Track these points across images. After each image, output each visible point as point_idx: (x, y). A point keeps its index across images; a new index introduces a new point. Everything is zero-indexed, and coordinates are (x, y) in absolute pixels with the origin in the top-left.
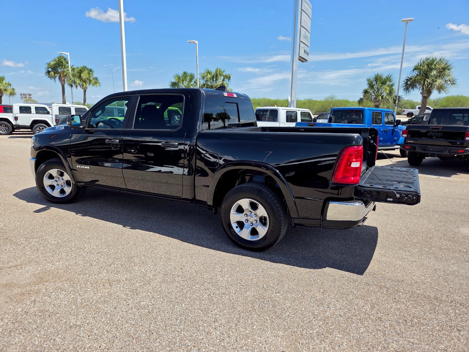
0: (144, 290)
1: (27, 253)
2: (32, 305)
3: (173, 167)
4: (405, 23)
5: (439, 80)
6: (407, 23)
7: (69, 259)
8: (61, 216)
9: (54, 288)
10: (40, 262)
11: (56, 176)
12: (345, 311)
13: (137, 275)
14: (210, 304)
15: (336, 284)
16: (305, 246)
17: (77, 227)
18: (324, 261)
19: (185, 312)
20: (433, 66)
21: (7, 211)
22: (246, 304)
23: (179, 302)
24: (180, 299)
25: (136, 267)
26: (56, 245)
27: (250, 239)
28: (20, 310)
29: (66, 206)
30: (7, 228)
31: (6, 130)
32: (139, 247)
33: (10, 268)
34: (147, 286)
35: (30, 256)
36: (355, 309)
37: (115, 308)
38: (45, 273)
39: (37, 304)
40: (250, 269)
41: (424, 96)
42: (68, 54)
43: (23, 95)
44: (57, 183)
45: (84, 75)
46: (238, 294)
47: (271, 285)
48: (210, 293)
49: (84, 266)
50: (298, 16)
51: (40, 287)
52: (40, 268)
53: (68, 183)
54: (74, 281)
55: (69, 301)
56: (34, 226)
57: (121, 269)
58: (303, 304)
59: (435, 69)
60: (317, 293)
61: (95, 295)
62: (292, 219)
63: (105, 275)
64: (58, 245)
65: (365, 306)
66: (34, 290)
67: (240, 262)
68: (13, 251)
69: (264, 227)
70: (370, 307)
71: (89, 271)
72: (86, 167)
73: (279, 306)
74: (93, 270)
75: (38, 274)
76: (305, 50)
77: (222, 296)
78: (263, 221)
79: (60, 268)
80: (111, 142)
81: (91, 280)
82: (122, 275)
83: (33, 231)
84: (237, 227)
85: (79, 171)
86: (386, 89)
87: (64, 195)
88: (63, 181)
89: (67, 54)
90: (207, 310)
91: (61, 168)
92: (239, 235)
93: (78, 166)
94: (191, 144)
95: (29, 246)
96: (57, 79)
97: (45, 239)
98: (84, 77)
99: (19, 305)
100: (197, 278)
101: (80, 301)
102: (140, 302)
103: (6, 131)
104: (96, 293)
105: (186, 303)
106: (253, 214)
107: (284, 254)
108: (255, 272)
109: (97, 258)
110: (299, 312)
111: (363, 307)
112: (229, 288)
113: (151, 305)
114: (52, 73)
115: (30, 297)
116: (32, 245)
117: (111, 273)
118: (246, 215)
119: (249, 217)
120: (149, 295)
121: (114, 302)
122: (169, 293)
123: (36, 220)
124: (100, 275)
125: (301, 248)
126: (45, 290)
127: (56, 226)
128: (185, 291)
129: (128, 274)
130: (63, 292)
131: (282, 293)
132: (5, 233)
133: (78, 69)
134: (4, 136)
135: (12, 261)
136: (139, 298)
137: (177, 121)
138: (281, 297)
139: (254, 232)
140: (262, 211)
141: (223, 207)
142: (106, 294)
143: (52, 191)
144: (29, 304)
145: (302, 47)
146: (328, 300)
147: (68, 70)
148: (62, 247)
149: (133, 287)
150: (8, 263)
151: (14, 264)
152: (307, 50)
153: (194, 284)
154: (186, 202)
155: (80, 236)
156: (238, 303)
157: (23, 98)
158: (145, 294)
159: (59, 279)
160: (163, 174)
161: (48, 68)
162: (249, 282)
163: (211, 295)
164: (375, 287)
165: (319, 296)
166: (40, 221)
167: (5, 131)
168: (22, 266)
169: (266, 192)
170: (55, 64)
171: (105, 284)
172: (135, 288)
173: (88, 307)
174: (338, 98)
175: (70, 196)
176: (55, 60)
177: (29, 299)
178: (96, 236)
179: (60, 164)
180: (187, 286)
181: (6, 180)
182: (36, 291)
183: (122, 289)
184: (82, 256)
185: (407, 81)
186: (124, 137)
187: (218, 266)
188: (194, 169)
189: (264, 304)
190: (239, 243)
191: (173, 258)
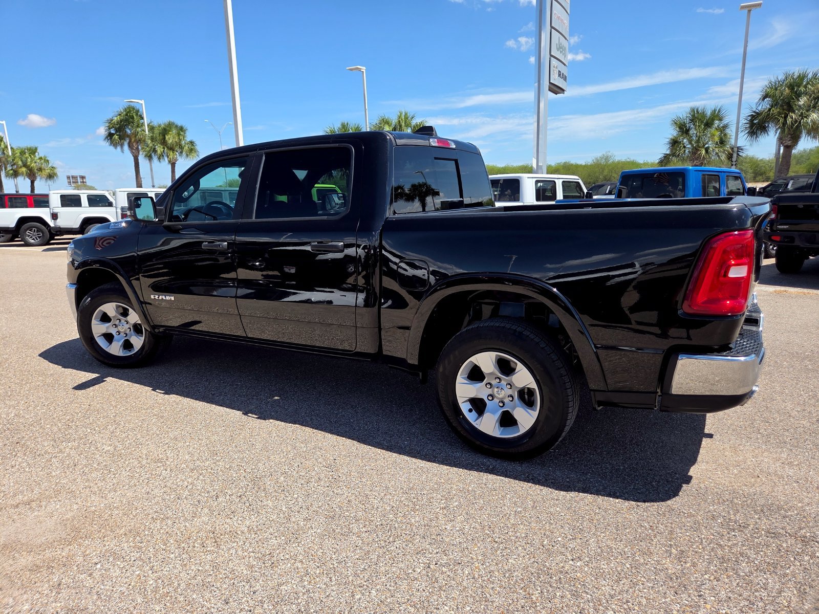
0: (287, 556)
1: (54, 474)
2: (53, 594)
3: (333, 292)
4: (746, 11)
5: (813, 114)
6: (749, 11)
7: (135, 485)
8: (125, 393)
9: (100, 553)
10: (78, 492)
11: (114, 317)
12: (742, 605)
13: (271, 519)
14: (430, 590)
15: (703, 536)
16: (613, 447)
17: (154, 415)
18: (663, 479)
19: (377, 610)
20: (802, 89)
21: (24, 386)
22: (511, 588)
23: (364, 585)
24: (366, 578)
25: (269, 502)
26: (111, 454)
27: (500, 435)
28: (26, 607)
29: (134, 372)
30: (21, 421)
31: (39, 237)
32: (273, 454)
33: (17, 506)
34: (294, 545)
35: (58, 480)
36: (762, 599)
37: (225, 600)
38: (85, 517)
39: (64, 593)
40: (507, 502)
41: (786, 144)
42: (142, 102)
43: (71, 178)
44: (116, 330)
45: (170, 139)
46: (491, 563)
47: (560, 539)
48: (428, 562)
49: (164, 499)
50: (545, 9)
51: (72, 550)
52: (75, 507)
53: (137, 329)
54: (141, 535)
55: (130, 585)
56: (72, 414)
57: (239, 506)
58: (641, 587)
59: (806, 94)
60: (666, 558)
61: (184, 569)
62: (592, 393)
63: (206, 519)
64: (116, 453)
65: (784, 591)
66: (61, 557)
67: (483, 486)
68: (27, 469)
69: (529, 411)
70: (795, 592)
71: (174, 512)
72: (168, 298)
73: (587, 593)
74: (181, 509)
75: (70, 520)
76: (559, 71)
77: (456, 568)
78: (526, 396)
79: (115, 505)
80: (212, 247)
81: (177, 533)
82: (240, 519)
83: (70, 425)
84: (470, 411)
85: (154, 305)
86: (714, 135)
87: (130, 351)
88: (128, 326)
89: (141, 104)
90: (426, 604)
91: (122, 301)
92: (476, 426)
93: (152, 297)
94: (369, 246)
95: (59, 456)
96: (126, 147)
97: (90, 441)
98: (171, 141)
99: (25, 596)
100: (396, 525)
101: (154, 586)
102: (279, 585)
103: (39, 240)
104: (185, 565)
105: (378, 587)
106: (504, 383)
107: (572, 464)
108: (519, 509)
109: (190, 481)
110: (636, 608)
111: (780, 592)
112: (468, 549)
113: (304, 594)
114: (116, 137)
115: (51, 576)
116: (65, 455)
117: (217, 516)
118: (489, 386)
119: (496, 390)
120: (298, 569)
121: (225, 586)
122: (340, 563)
123: (76, 403)
124: (196, 519)
125: (605, 451)
126: (81, 559)
127: (114, 414)
128: (374, 557)
129: (252, 516)
130: (119, 563)
131: (587, 559)
132: (16, 432)
133: (160, 128)
134: (35, 248)
135: (22, 492)
136: (277, 576)
137: (337, 204)
138: (586, 569)
139: (507, 420)
140: (523, 377)
141: (441, 370)
142: (207, 567)
143: (109, 344)
144: (45, 592)
145: (554, 67)
146: (695, 575)
147: (143, 130)
148: (122, 459)
149: (263, 547)
150: (15, 495)
151: (26, 498)
152: (564, 71)
153: (391, 539)
154: (363, 361)
155: (158, 433)
156: (492, 586)
157: (72, 183)
158: (289, 565)
159: (112, 531)
160: (314, 305)
161: (109, 129)
162: (510, 533)
163: (431, 566)
164: (791, 541)
165: (672, 567)
166: (84, 405)
167: (37, 239)
168: (40, 502)
169: (532, 336)
170: (121, 121)
171: (207, 542)
172: (267, 551)
173: (169, 598)
174: (617, 159)
175: (142, 353)
176: (120, 115)
177: (49, 581)
178: (190, 434)
179: (119, 294)
180: (377, 545)
181: (30, 325)
182: (64, 560)
183: (240, 553)
184: (161, 477)
185: (752, 118)
186: (236, 237)
187: (439, 496)
188: (378, 295)
189: (551, 589)
190: (478, 443)
191: (344, 478)
